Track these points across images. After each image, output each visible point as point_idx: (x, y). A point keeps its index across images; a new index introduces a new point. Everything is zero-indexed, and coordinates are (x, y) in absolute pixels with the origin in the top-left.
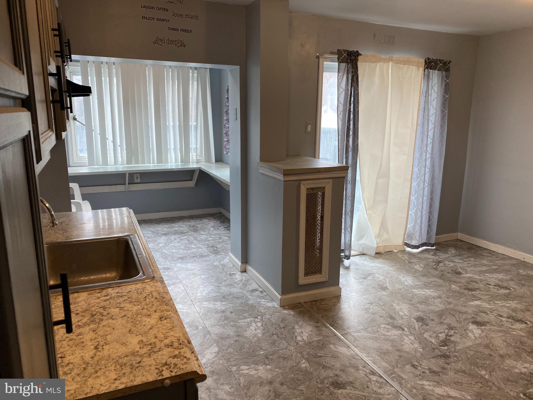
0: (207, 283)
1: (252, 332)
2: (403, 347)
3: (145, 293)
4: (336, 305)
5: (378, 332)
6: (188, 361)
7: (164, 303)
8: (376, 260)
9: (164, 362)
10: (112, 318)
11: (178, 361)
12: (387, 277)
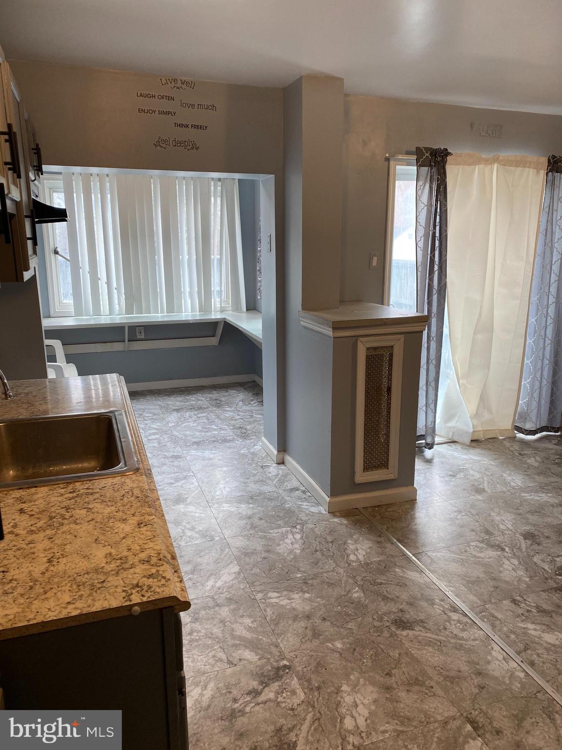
0: (230, 478)
1: (287, 546)
2: (501, 575)
3: (124, 490)
4: (409, 512)
5: (466, 551)
6: (166, 583)
7: (147, 504)
8: (472, 451)
9: (135, 582)
10: (75, 523)
11: (153, 582)
12: (486, 474)
